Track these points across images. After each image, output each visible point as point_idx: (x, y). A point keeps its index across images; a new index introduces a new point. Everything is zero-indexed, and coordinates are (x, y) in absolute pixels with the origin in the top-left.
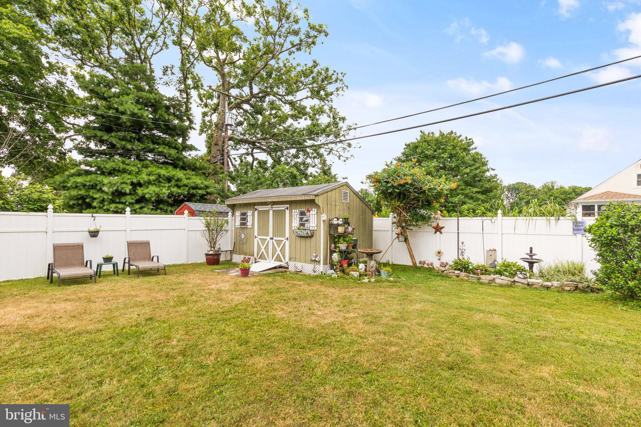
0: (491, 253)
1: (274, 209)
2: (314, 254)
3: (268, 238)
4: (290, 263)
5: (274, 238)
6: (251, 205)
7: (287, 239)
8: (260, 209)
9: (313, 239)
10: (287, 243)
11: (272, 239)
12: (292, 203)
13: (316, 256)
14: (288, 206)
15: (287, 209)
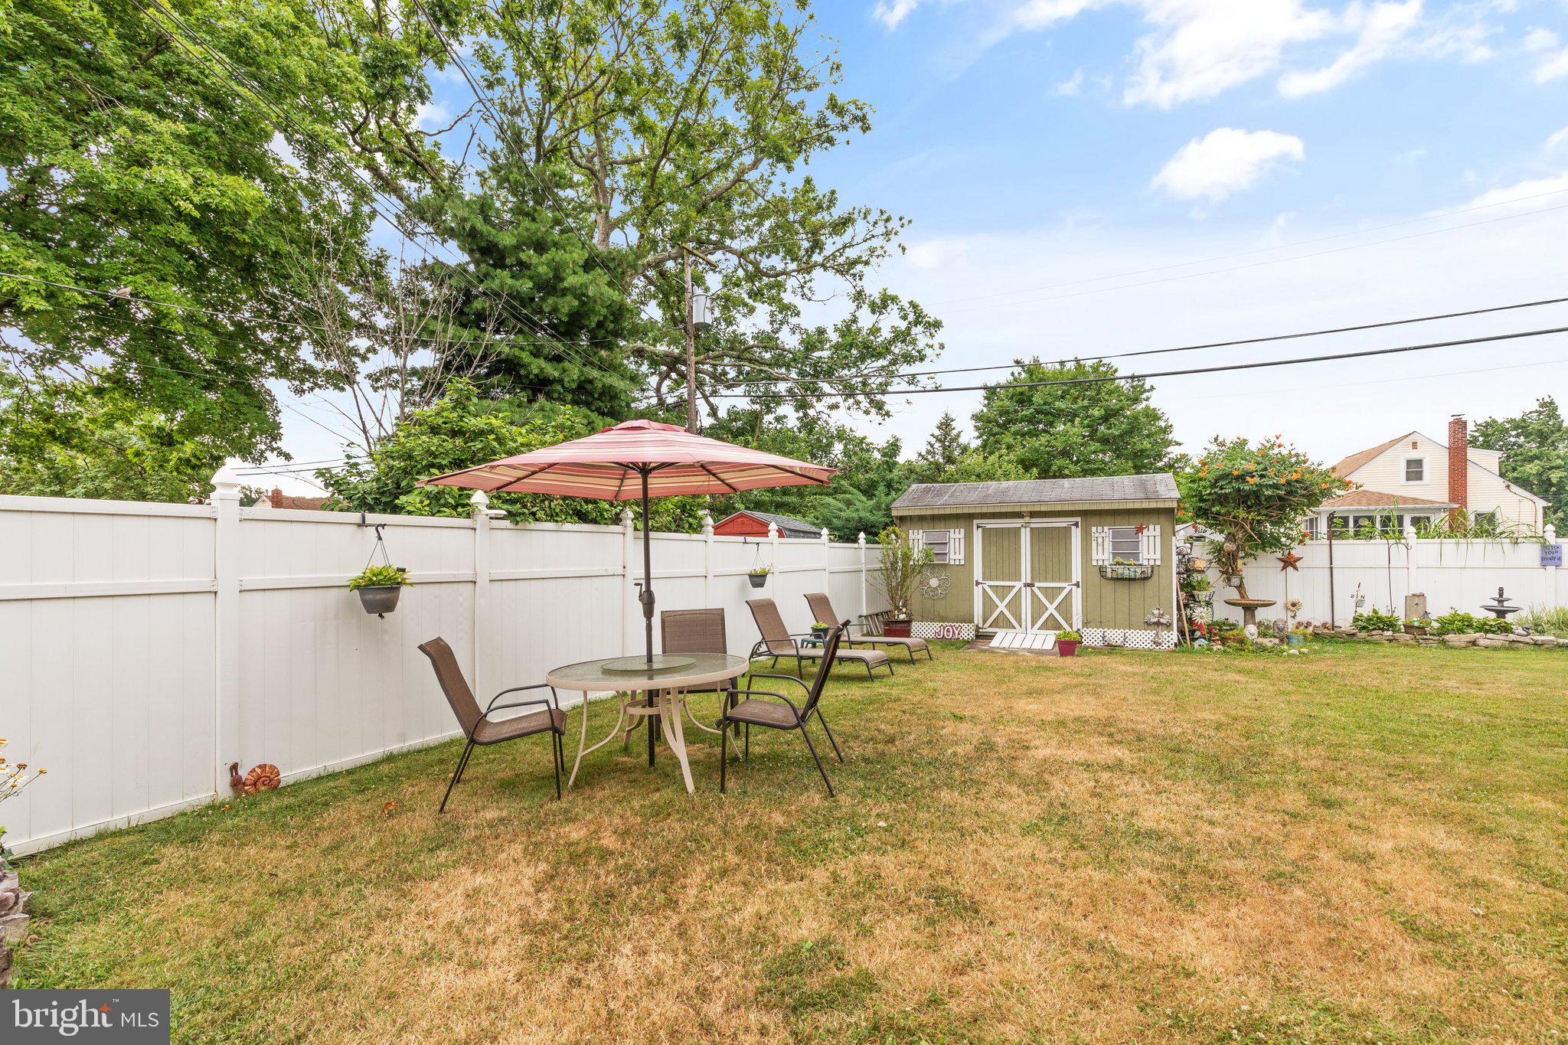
0: (1417, 600)
1: (1032, 525)
2: (1156, 612)
3: (1018, 585)
4: (1085, 632)
5: (1037, 584)
6: (965, 519)
7: (1077, 585)
8: (988, 526)
9: (1149, 583)
10: (1077, 595)
11: (1031, 585)
12: (1091, 516)
13: (1161, 616)
14: (1079, 519)
15: (1076, 525)
